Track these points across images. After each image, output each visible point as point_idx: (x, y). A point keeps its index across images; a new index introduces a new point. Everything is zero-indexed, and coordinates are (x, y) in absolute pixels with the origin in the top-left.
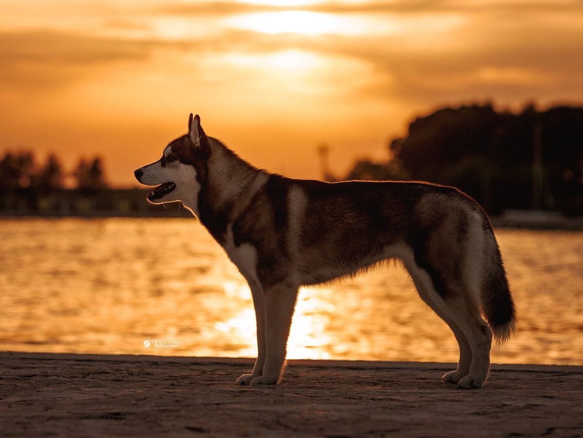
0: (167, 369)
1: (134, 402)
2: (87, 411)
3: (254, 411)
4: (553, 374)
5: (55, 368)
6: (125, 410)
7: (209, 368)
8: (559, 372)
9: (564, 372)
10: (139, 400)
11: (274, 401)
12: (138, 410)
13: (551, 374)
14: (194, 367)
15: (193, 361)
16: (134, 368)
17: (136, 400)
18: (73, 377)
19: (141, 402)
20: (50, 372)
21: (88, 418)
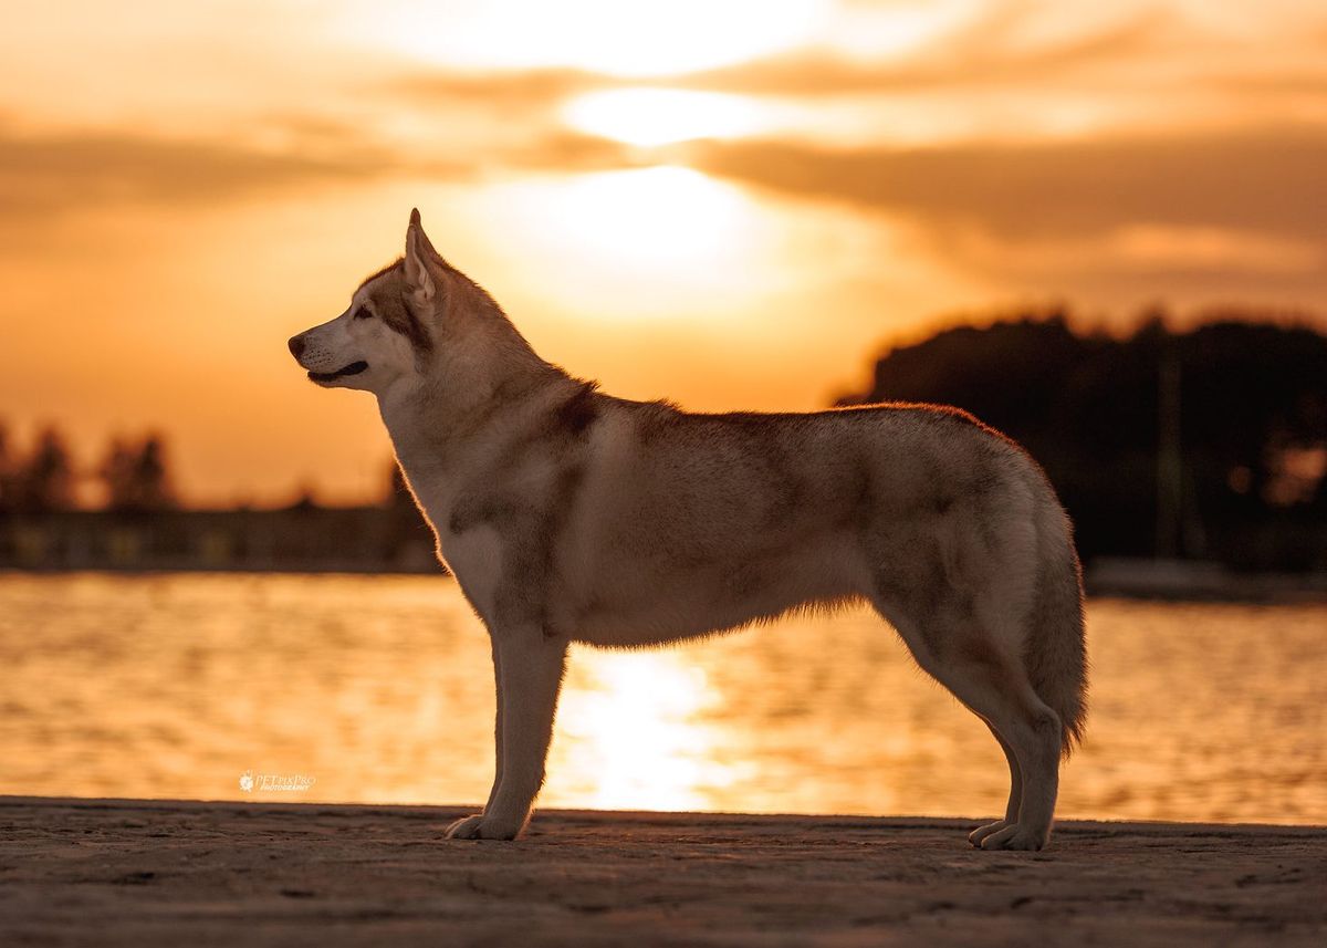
0: (267, 823)
1: (185, 859)
2: (85, 870)
3: (426, 872)
4: (1083, 836)
5: (31, 819)
6: (163, 869)
7: (354, 823)
8: (1095, 832)
9: (1106, 832)
10: (195, 855)
11: (472, 858)
12: (189, 870)
13: (1078, 836)
14: (324, 821)
15: (324, 809)
16: (196, 822)
17: (187, 856)
18: (66, 831)
19: (199, 860)
20: (17, 824)
21: (86, 881)
